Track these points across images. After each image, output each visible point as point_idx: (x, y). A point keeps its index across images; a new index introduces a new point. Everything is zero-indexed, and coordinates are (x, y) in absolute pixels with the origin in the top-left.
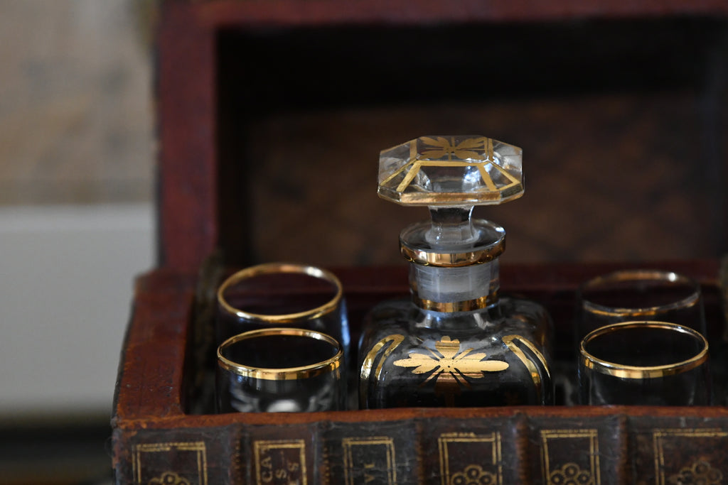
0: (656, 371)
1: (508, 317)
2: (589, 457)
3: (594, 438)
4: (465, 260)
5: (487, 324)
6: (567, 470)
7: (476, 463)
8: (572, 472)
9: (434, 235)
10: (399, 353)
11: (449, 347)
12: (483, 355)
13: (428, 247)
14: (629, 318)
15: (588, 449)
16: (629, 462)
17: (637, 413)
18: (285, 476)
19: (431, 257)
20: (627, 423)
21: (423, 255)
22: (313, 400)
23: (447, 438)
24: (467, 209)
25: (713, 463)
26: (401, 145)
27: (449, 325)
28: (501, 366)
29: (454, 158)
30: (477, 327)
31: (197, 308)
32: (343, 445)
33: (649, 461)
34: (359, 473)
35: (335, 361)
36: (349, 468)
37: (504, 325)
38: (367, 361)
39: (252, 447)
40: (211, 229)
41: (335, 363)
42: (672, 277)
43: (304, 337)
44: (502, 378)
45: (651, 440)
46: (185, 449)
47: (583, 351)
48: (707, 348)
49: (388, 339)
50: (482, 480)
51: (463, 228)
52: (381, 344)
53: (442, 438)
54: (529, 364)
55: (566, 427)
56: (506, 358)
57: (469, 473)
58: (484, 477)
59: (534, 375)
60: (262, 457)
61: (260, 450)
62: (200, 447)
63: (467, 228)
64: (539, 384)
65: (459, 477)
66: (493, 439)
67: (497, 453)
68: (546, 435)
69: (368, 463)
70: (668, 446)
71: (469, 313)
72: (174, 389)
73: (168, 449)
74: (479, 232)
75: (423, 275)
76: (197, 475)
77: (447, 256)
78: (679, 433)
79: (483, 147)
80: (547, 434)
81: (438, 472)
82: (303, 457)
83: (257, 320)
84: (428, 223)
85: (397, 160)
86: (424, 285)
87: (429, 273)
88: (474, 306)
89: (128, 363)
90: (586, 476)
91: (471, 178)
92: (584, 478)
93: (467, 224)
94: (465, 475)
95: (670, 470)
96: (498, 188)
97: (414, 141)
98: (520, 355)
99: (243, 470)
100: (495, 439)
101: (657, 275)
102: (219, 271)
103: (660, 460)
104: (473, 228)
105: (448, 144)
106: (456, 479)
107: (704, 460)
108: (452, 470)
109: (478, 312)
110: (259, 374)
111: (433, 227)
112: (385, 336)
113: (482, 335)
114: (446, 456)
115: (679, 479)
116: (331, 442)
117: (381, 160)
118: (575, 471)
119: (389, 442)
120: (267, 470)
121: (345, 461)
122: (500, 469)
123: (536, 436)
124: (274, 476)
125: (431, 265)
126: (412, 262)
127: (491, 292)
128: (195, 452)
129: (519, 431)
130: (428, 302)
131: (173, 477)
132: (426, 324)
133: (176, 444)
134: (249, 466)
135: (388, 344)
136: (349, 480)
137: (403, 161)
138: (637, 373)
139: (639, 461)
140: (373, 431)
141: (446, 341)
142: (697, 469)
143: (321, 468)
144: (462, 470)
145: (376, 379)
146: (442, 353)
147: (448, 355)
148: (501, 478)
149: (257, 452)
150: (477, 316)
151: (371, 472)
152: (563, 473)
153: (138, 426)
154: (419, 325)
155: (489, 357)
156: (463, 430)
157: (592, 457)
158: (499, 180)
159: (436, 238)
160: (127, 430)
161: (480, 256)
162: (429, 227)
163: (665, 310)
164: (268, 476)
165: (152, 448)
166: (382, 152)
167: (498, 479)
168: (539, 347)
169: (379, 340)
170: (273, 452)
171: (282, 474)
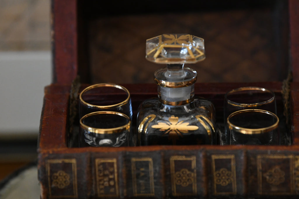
0: (258, 131)
1: (197, 107)
2: (231, 166)
3: (233, 159)
4: (181, 84)
5: (189, 110)
6: (222, 172)
7: (185, 168)
8: (224, 172)
9: (168, 74)
10: (154, 123)
11: (174, 120)
12: (188, 124)
13: (166, 80)
14: (247, 108)
15: (231, 163)
16: (247, 168)
17: (251, 148)
19: (167, 83)
20: (247, 153)
21: (163, 82)
22: (117, 139)
23: (174, 158)
24: (182, 64)
25: (281, 169)
26: (155, 37)
27: (174, 111)
28: (195, 128)
29: (177, 44)
30: (185, 112)
31: (70, 101)
32: (132, 161)
33: (255, 168)
34: (138, 172)
35: (128, 125)
36: (134, 170)
37: (196, 110)
38: (141, 125)
39: (95, 162)
40: (75, 67)
41: (128, 126)
42: (264, 90)
43: (115, 115)
44: (196, 133)
45: (256, 159)
46: (67, 162)
47: (228, 122)
48: (278, 121)
49: (150, 116)
51: (180, 71)
52: (147, 118)
53: (172, 158)
54: (206, 127)
56: (197, 125)
57: (183, 173)
58: (188, 174)
59: (208, 131)
60: (99, 166)
61: (98, 163)
62: (74, 161)
63: (182, 71)
64: (210, 135)
65: (179, 174)
67: (194, 164)
68: (214, 157)
69: (142, 168)
70: (263, 162)
71: (182, 106)
72: (62, 136)
73: (60, 162)
74: (186, 73)
75: (163, 90)
76: (72, 172)
77: (173, 83)
78: (267, 157)
79: (188, 39)
81: (170, 172)
82: (115, 166)
83: (95, 107)
84: (165, 69)
85: (154, 44)
86: (164, 94)
87: (166, 90)
88: (184, 103)
89: (43, 125)
90: (230, 174)
91: (184, 52)
93: (182, 70)
94: (181, 173)
95: (264, 171)
96: (195, 56)
97: (160, 36)
98: (203, 123)
99: (91, 171)
100: (193, 159)
101: (257, 89)
102: (79, 85)
103: (260, 167)
104: (184, 71)
105: (174, 37)
106: (177, 174)
107: (277, 168)
108: (176, 171)
109: (186, 106)
110: (97, 131)
111: (168, 71)
112: (148, 115)
113: (187, 115)
114: (173, 165)
115: (268, 175)
116: (127, 160)
117: (147, 43)
118: (226, 172)
119: (150, 160)
120: (101, 170)
121: (132, 167)
122: (195, 171)
123: (210, 157)
124: (103, 173)
125: (167, 87)
126: (159, 85)
127: (191, 97)
128: (71, 163)
129: (203, 156)
130: (165, 101)
131: (63, 173)
132: (164, 110)
133: (64, 160)
134: (93, 169)
135: (149, 118)
136: (134, 175)
137: (156, 45)
138: (250, 131)
139: (251, 168)
140: (144, 155)
141: (173, 117)
142: (275, 171)
143: (122, 170)
144: (180, 171)
145: (145, 132)
146: (171, 122)
147: (174, 123)
148: (195, 174)
149: (96, 164)
150: (185, 107)
151: (143, 172)
152: (220, 172)
153: (48, 153)
154: (161, 110)
155: (190, 124)
156: (180, 155)
157: (233, 166)
158: (195, 53)
159: (169, 76)
160: (44, 154)
161: (187, 83)
162: (166, 70)
163: (261, 104)
164: (101, 173)
165: (54, 161)
166: (147, 40)
168: (210, 120)
169: (146, 117)
170: (103, 164)
171: (107, 172)
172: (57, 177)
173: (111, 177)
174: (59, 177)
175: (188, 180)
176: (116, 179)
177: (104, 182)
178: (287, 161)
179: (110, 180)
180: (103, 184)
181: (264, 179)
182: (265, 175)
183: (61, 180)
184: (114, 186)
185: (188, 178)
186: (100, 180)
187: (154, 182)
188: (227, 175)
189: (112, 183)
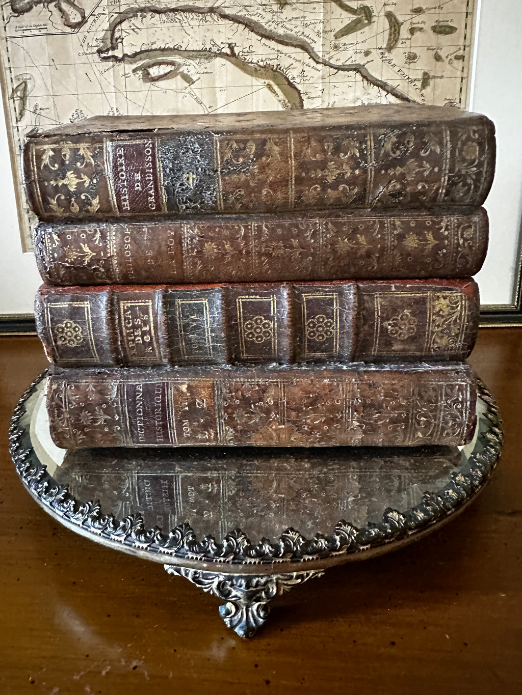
2: (333, 310)
3: (336, 298)
6: (318, 319)
7: (260, 315)
8: (321, 320)
15: (332, 305)
16: (358, 314)
18: (140, 323)
20: (358, 288)
23: (242, 299)
25: (412, 313)
32: (176, 304)
33: (372, 312)
34: (186, 321)
36: (179, 318)
39: (119, 305)
45: (373, 299)
46: (77, 305)
50: (264, 325)
53: (239, 299)
55: (318, 291)
57: (256, 321)
58: (265, 323)
60: (125, 311)
61: (124, 307)
62: (87, 305)
65: (250, 324)
66: (272, 299)
67: (273, 310)
69: (192, 315)
70: (383, 303)
73: (67, 306)
76: (85, 322)
78: (390, 295)
80: (305, 296)
81: (236, 320)
82: (151, 311)
90: (330, 323)
92: (329, 324)
94: (253, 322)
95: (384, 318)
99: (113, 319)
103: (378, 312)
106: (247, 324)
107: (406, 312)
108: (245, 319)
114: (242, 310)
115: (389, 324)
116: (168, 302)
118: (324, 320)
119: (205, 302)
120: (129, 319)
121: (177, 313)
122: (275, 318)
123: (299, 297)
124: (133, 323)
128: (83, 308)
129: (288, 294)
131: (71, 323)
133: (71, 303)
134: (117, 317)
136: (180, 325)
139: (364, 312)
140: (195, 295)
142: (402, 317)
143: (162, 318)
144: (251, 320)
148: (276, 324)
149: (122, 307)
151: (194, 321)
152: (315, 320)
156: (252, 294)
157: (335, 310)
160: (42, 294)
164: (129, 323)
165: (57, 305)
167: (274, 324)
170: (132, 308)
171: (138, 322)
172: (63, 329)
173: (146, 328)
174: (66, 330)
175: (265, 332)
176: (153, 332)
177: (136, 336)
178: (423, 301)
179: (144, 333)
180: (133, 341)
181: (384, 330)
182: (385, 324)
183: (69, 334)
184: (151, 343)
185: (264, 330)
186: (129, 335)
187: (212, 337)
188: (326, 324)
189: (147, 339)
